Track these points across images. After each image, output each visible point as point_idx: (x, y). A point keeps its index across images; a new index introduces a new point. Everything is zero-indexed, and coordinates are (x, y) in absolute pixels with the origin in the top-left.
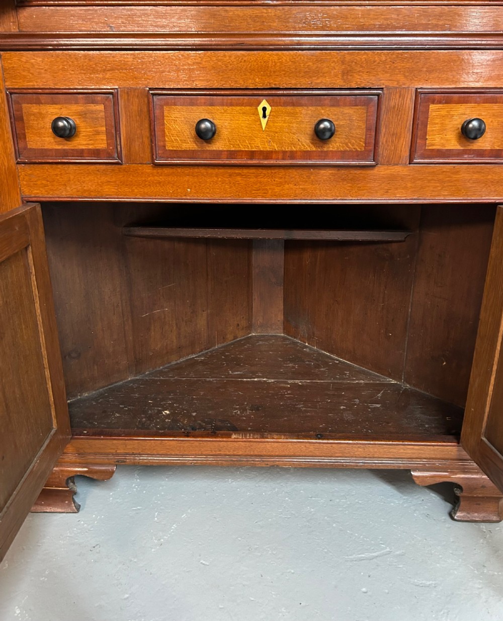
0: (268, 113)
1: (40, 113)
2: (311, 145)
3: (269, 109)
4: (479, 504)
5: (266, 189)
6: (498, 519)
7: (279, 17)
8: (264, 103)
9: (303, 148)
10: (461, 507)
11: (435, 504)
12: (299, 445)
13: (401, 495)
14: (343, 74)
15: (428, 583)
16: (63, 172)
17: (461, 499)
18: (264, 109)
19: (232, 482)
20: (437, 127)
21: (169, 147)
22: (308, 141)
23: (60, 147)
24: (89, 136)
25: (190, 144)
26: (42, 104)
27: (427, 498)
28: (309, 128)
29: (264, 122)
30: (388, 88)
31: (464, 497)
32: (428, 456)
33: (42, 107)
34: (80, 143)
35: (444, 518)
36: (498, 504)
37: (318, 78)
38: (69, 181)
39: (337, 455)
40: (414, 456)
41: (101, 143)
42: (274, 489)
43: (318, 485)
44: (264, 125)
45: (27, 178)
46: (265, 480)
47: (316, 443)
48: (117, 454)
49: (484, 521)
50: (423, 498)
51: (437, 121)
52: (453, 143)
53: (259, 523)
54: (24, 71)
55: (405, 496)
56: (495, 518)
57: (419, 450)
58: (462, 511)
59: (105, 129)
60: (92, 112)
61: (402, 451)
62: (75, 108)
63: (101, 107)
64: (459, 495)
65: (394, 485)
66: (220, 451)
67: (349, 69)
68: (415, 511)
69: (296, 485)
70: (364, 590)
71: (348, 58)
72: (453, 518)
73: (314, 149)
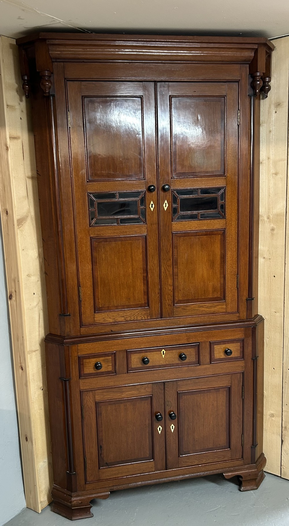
0: (164, 353)
1: (89, 362)
2: (179, 361)
3: (165, 352)
4: (249, 483)
5: (165, 377)
6: (257, 488)
7: (165, 323)
8: (163, 350)
9: (176, 362)
10: (243, 485)
11: (233, 487)
12: (180, 470)
13: (219, 486)
14: (187, 339)
15: (236, 514)
16: (95, 380)
17: (243, 482)
18: (163, 352)
19: (150, 494)
20: (217, 352)
21: (133, 367)
22: (178, 360)
23: (95, 372)
24: (106, 367)
25: (140, 365)
26: (90, 358)
27: (229, 485)
28: (177, 356)
29: (163, 356)
30: (201, 342)
31: (243, 481)
32: (228, 466)
33: (90, 359)
34: (103, 370)
35: (237, 491)
36: (256, 481)
37: (179, 341)
38: (98, 382)
39: (195, 472)
40: (223, 467)
41: (110, 369)
42: (169, 493)
43: (186, 488)
44: (163, 357)
45: (82, 383)
46: (163, 490)
47: (187, 468)
48: (110, 487)
49: (252, 490)
50: (228, 486)
51: (217, 350)
52: (223, 356)
53: (168, 507)
54: (85, 349)
55: (221, 486)
56: (255, 488)
57: (225, 464)
58: (244, 486)
59: (111, 364)
60: (107, 359)
61: (219, 466)
62: (101, 359)
63: (110, 357)
64: (241, 480)
65: (215, 483)
66: (150, 478)
67: (189, 338)
68: (226, 491)
69: (176, 490)
70: (215, 521)
71: (188, 335)
72: (240, 491)
73: (180, 362)
